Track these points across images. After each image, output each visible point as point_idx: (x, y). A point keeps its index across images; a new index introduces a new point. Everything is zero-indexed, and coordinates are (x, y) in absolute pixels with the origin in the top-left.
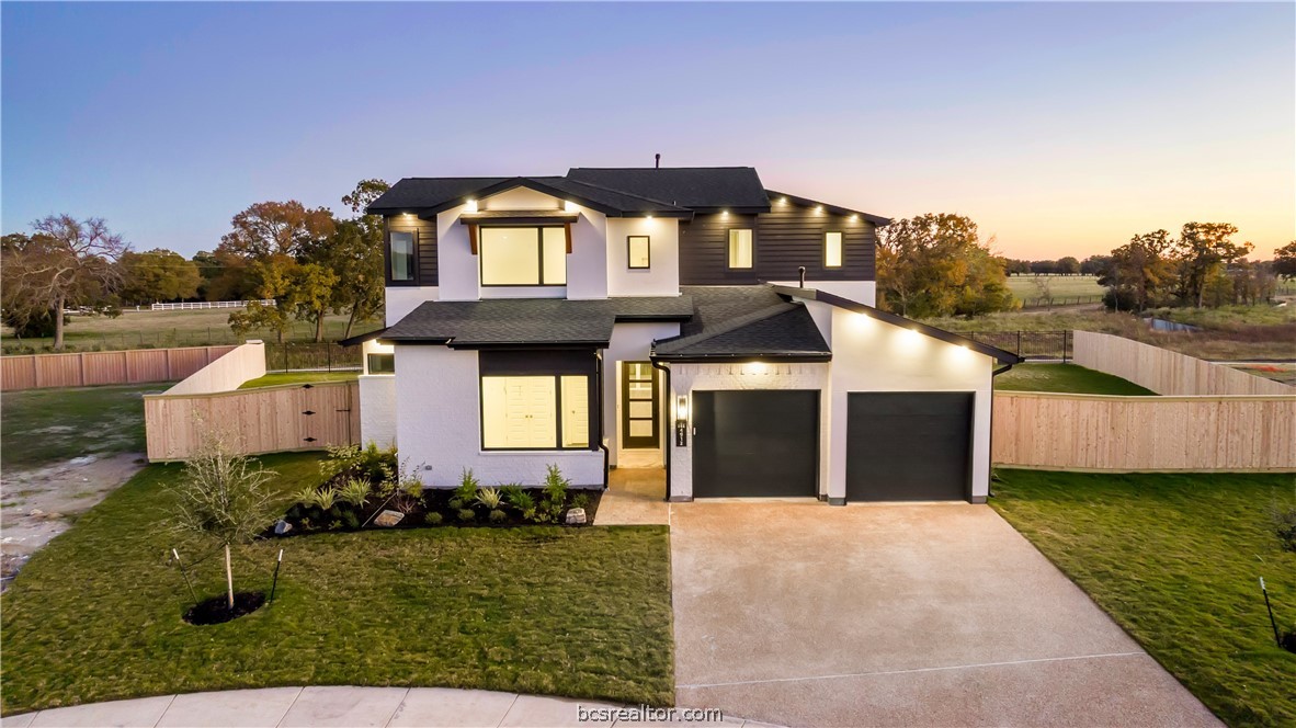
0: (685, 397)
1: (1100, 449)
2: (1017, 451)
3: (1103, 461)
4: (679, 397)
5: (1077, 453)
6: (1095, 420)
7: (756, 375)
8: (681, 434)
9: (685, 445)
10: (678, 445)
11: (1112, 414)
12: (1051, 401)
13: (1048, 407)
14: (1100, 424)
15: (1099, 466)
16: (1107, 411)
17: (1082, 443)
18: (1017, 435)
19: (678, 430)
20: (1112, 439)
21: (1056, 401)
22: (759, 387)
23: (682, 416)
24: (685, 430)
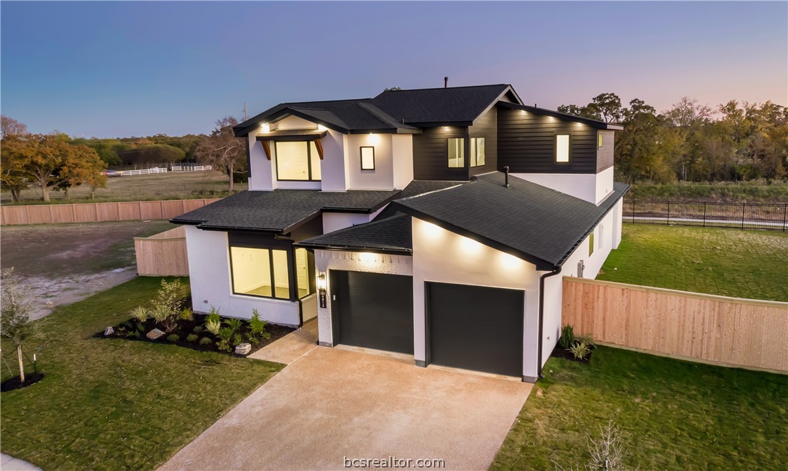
0: (324, 273)
1: (705, 341)
2: (627, 335)
3: (707, 353)
4: (321, 273)
5: (682, 343)
6: (701, 315)
7: (369, 262)
8: (323, 299)
9: (325, 307)
10: (321, 307)
11: (719, 314)
12: (659, 296)
13: (656, 301)
14: (707, 321)
15: (704, 357)
16: (714, 309)
17: (688, 336)
18: (628, 321)
19: (321, 296)
20: (718, 336)
21: (664, 296)
22: (370, 271)
23: (324, 287)
24: (325, 296)
